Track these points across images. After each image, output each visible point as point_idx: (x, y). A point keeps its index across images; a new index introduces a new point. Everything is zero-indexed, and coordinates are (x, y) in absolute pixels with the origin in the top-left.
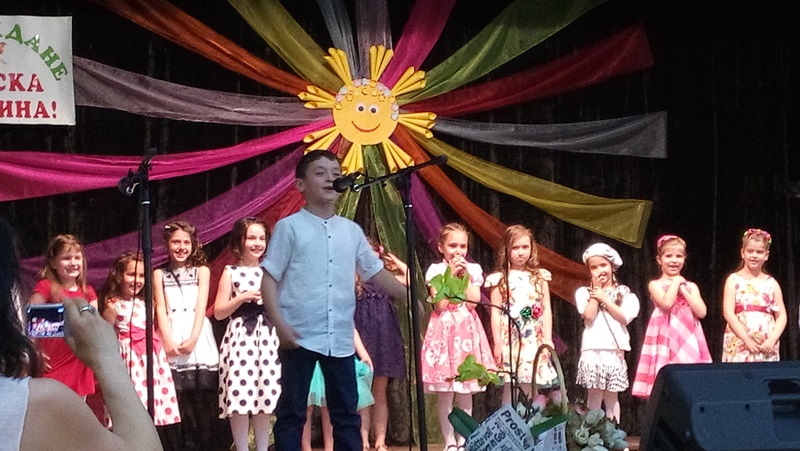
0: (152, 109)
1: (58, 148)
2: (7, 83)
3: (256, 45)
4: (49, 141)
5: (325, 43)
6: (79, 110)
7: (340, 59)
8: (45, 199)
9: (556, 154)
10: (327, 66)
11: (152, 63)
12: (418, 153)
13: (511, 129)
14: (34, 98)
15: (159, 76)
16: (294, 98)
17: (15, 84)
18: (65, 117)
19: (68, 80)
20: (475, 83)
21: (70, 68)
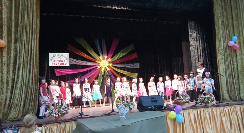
0: (79, 64)
1: (67, 69)
2: (61, 61)
3: (91, 56)
4: (66, 68)
5: (99, 55)
6: (70, 64)
7: (101, 57)
8: (66, 75)
9: (127, 68)
10: (99, 58)
11: (78, 58)
12: (110, 68)
13: (121, 65)
14: (64, 63)
15: (79, 60)
16: (96, 62)
17: (62, 61)
18: (68, 65)
19: (68, 60)
20: (117, 60)
21: (69, 59)
